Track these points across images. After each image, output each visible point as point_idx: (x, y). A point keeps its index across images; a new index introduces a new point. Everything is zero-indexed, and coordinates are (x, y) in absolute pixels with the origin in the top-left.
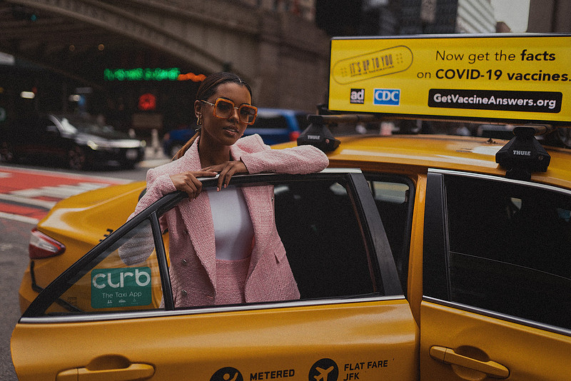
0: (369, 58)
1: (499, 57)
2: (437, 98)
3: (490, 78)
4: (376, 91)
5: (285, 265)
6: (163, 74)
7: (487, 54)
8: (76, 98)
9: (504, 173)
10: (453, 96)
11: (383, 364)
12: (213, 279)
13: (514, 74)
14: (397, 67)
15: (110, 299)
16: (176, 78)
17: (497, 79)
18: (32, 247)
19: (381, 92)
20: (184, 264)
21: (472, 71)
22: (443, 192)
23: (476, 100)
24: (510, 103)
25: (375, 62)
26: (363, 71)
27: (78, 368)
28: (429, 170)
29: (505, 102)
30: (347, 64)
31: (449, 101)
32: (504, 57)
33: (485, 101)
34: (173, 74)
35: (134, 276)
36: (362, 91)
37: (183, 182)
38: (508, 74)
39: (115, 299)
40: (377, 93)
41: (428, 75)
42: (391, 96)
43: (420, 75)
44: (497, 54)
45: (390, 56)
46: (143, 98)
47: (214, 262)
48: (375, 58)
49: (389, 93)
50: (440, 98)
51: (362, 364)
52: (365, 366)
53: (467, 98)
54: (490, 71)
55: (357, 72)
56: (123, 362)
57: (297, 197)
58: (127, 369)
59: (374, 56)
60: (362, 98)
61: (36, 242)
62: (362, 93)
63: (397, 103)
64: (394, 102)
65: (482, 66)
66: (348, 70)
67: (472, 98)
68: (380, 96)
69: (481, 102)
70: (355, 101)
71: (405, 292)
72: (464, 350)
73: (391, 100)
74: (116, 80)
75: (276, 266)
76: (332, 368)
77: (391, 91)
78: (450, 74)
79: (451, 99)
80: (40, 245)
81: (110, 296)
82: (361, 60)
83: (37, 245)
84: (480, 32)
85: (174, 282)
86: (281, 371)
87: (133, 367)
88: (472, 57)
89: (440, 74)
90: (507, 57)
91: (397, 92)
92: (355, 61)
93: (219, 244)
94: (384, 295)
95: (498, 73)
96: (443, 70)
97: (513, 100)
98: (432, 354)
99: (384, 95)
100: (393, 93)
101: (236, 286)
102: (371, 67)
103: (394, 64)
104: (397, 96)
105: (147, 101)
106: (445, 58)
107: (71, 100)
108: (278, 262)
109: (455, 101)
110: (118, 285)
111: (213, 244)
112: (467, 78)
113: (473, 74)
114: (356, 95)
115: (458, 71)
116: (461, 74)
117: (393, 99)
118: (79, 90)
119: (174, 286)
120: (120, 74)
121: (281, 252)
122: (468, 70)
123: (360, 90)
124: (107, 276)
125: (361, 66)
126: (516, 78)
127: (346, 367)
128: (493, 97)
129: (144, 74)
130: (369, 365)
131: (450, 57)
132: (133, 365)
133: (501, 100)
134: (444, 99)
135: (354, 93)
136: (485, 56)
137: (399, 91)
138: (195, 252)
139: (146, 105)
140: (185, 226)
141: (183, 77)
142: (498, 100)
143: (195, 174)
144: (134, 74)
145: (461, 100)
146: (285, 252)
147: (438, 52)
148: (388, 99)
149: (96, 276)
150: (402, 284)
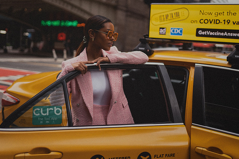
0: (168, 13)
1: (229, 14)
2: (200, 32)
3: (225, 24)
4: (172, 29)
5: (127, 109)
6: (70, 24)
7: (223, 13)
8: (27, 34)
9: (230, 66)
10: (207, 32)
11: (173, 155)
12: (92, 113)
13: (235, 22)
14: (181, 18)
15: (42, 121)
16: (76, 26)
17: (228, 24)
18: (3, 100)
19: (174, 29)
20: (78, 106)
21: (217, 20)
22: (202, 74)
23: (218, 34)
24: (234, 36)
25: (171, 16)
26: (165, 19)
27: (25, 153)
28: (196, 64)
29: (231, 35)
30: (158, 16)
31: (206, 34)
32: (231, 14)
33: (222, 34)
34: (75, 24)
35: (54, 110)
36: (165, 29)
37: (78, 66)
38: (233, 22)
39: (44, 121)
40: (172, 30)
41: (196, 22)
42: (179, 31)
43: (192, 22)
44: (228, 13)
45: (178, 13)
46: (60, 35)
47: (92, 105)
48: (171, 13)
49: (177, 30)
50: (201, 33)
51: (163, 155)
52: (164, 156)
53: (214, 33)
54: (225, 20)
55: (163, 20)
56: (47, 151)
57: (133, 79)
58: (49, 154)
59: (171, 12)
60: (165, 32)
61: (5, 98)
62: (165, 30)
63: (181, 35)
64: (180, 34)
65: (221, 18)
66: (159, 19)
67: (216, 33)
68: (173, 31)
69: (220, 35)
70: (161, 34)
71: (184, 121)
72: (211, 149)
73: (178, 33)
74: (47, 26)
75: (123, 109)
76: (148, 156)
77: (179, 29)
78: (206, 21)
79: (207, 33)
80: (8, 99)
81: (42, 119)
82: (165, 14)
83: (6, 99)
84: (220, 2)
85: (73, 115)
86: (124, 158)
87: (52, 153)
88: (216, 14)
89: (202, 21)
90: (233, 14)
91: (181, 30)
92: (162, 14)
93: (95, 97)
94: (174, 123)
95: (228, 21)
96: (203, 20)
97: (235, 34)
98: (196, 150)
99: (175, 31)
100: (179, 30)
101: (103, 118)
102: (169, 18)
103: (180, 16)
104: (181, 31)
105: (62, 36)
106: (204, 14)
107: (25, 35)
108: (123, 107)
109: (208, 34)
110: (46, 114)
111: (92, 97)
112: (214, 23)
113: (217, 22)
114: (162, 31)
115: (210, 20)
116: (211, 21)
117: (180, 33)
118: (29, 30)
119: (73, 117)
120: (49, 23)
121: (125, 102)
122: (215, 20)
123: (164, 28)
124: (40, 110)
125: (165, 17)
126: (237, 24)
127: (155, 157)
128: (226, 32)
129: (61, 24)
130: (166, 156)
131: (206, 14)
132: (52, 152)
133: (230, 34)
134: (203, 33)
135: (161, 29)
136: (222, 13)
137: (182, 29)
138: (83, 100)
139: (61, 38)
140: (79, 87)
141: (79, 25)
142: (228, 34)
143: (84, 63)
144: (56, 23)
145: (211, 34)
146: (128, 103)
147: (201, 11)
148: (177, 32)
149: (35, 110)
150: (182, 117)
